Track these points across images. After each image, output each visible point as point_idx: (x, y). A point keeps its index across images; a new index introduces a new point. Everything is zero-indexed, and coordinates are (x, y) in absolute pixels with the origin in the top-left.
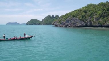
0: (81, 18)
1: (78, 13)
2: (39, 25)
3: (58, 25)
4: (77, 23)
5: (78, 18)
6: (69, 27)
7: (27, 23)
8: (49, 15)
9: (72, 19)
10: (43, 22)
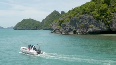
0: (98, 15)
1: (94, 6)
2: (36, 29)
3: (56, 29)
4: (91, 26)
5: (92, 15)
6: (75, 32)
7: (15, 27)
8: (55, 11)
9: (80, 18)
10: (45, 23)
